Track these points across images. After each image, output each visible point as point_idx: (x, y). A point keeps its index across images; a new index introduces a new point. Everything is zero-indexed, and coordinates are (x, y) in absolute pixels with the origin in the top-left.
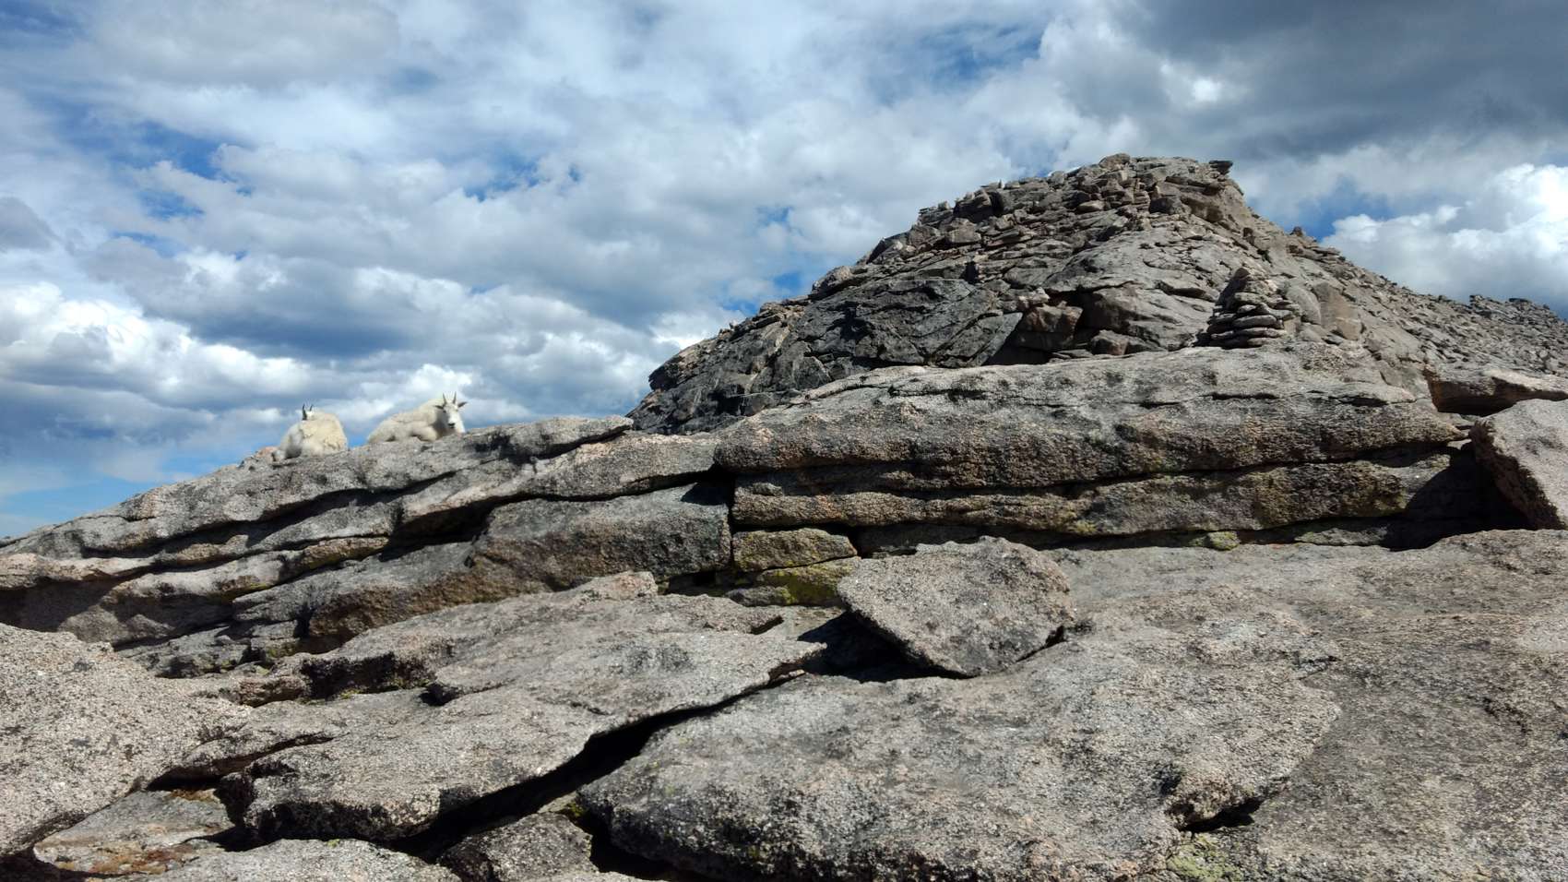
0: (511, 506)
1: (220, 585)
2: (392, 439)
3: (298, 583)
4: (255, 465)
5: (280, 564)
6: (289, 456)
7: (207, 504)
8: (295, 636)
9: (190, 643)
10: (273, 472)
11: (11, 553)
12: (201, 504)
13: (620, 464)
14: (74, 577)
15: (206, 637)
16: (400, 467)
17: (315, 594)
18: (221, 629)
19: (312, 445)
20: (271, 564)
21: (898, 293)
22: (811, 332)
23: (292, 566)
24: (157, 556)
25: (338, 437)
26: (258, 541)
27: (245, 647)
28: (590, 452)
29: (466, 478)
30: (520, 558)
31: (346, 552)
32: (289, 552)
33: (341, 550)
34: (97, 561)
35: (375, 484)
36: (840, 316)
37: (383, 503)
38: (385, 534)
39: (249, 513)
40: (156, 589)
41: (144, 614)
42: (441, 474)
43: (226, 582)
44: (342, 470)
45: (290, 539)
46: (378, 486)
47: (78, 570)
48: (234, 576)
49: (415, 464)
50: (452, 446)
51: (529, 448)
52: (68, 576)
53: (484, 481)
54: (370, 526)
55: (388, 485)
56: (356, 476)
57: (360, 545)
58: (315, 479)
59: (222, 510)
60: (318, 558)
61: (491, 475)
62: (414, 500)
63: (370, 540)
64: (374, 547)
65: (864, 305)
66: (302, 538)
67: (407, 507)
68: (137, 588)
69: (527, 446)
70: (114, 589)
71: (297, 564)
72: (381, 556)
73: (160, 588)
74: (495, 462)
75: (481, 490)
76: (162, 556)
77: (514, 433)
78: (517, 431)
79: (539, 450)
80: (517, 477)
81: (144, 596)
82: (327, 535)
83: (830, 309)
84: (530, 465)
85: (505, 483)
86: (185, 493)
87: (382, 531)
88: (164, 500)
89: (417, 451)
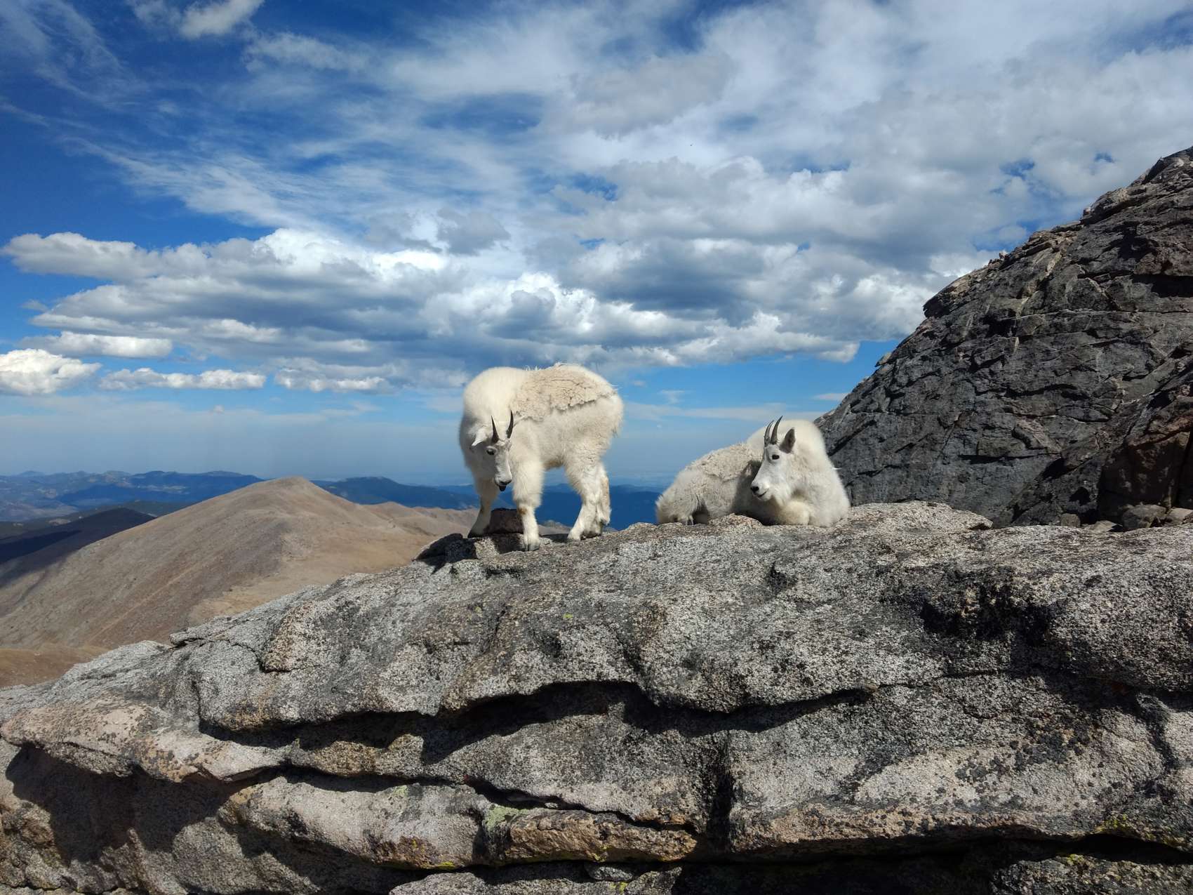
1: (375, 843)
5: (472, 826)
7: (363, 658)
12: (355, 654)
20: (457, 820)
21: (1185, 209)
23: (492, 848)
24: (285, 751)
31: (599, 852)
32: (489, 805)
33: (586, 846)
34: (207, 746)
35: (663, 685)
36: (1117, 236)
37: (682, 735)
38: (688, 827)
39: (423, 695)
40: (283, 818)
41: (274, 854)
42: (829, 691)
43: (381, 842)
44: (593, 628)
45: (491, 777)
46: (668, 693)
47: (176, 762)
48: (395, 832)
49: (756, 646)
50: (846, 587)
51: (1133, 665)
52: (163, 771)
53: (963, 742)
54: (650, 798)
55: (692, 695)
56: (621, 647)
57: (629, 845)
58: (537, 641)
59: (377, 684)
60: (539, 853)
61: (987, 722)
62: (758, 753)
63: (654, 835)
64: (663, 854)
65: (1146, 223)
66: (511, 785)
67: (741, 774)
68: (259, 809)
69: (1121, 657)
70: (232, 798)
71: (499, 852)
72: (679, 879)
73: (288, 819)
74: (997, 681)
75: (960, 775)
76: (295, 752)
77: (1066, 602)
78: (1076, 596)
79: (1175, 677)
80: (1088, 751)
81: (267, 828)
82: (560, 791)
83: (1105, 232)
84: (1137, 722)
85: (1043, 766)
86: (344, 619)
87: (679, 819)
88: (310, 632)
89: (758, 583)
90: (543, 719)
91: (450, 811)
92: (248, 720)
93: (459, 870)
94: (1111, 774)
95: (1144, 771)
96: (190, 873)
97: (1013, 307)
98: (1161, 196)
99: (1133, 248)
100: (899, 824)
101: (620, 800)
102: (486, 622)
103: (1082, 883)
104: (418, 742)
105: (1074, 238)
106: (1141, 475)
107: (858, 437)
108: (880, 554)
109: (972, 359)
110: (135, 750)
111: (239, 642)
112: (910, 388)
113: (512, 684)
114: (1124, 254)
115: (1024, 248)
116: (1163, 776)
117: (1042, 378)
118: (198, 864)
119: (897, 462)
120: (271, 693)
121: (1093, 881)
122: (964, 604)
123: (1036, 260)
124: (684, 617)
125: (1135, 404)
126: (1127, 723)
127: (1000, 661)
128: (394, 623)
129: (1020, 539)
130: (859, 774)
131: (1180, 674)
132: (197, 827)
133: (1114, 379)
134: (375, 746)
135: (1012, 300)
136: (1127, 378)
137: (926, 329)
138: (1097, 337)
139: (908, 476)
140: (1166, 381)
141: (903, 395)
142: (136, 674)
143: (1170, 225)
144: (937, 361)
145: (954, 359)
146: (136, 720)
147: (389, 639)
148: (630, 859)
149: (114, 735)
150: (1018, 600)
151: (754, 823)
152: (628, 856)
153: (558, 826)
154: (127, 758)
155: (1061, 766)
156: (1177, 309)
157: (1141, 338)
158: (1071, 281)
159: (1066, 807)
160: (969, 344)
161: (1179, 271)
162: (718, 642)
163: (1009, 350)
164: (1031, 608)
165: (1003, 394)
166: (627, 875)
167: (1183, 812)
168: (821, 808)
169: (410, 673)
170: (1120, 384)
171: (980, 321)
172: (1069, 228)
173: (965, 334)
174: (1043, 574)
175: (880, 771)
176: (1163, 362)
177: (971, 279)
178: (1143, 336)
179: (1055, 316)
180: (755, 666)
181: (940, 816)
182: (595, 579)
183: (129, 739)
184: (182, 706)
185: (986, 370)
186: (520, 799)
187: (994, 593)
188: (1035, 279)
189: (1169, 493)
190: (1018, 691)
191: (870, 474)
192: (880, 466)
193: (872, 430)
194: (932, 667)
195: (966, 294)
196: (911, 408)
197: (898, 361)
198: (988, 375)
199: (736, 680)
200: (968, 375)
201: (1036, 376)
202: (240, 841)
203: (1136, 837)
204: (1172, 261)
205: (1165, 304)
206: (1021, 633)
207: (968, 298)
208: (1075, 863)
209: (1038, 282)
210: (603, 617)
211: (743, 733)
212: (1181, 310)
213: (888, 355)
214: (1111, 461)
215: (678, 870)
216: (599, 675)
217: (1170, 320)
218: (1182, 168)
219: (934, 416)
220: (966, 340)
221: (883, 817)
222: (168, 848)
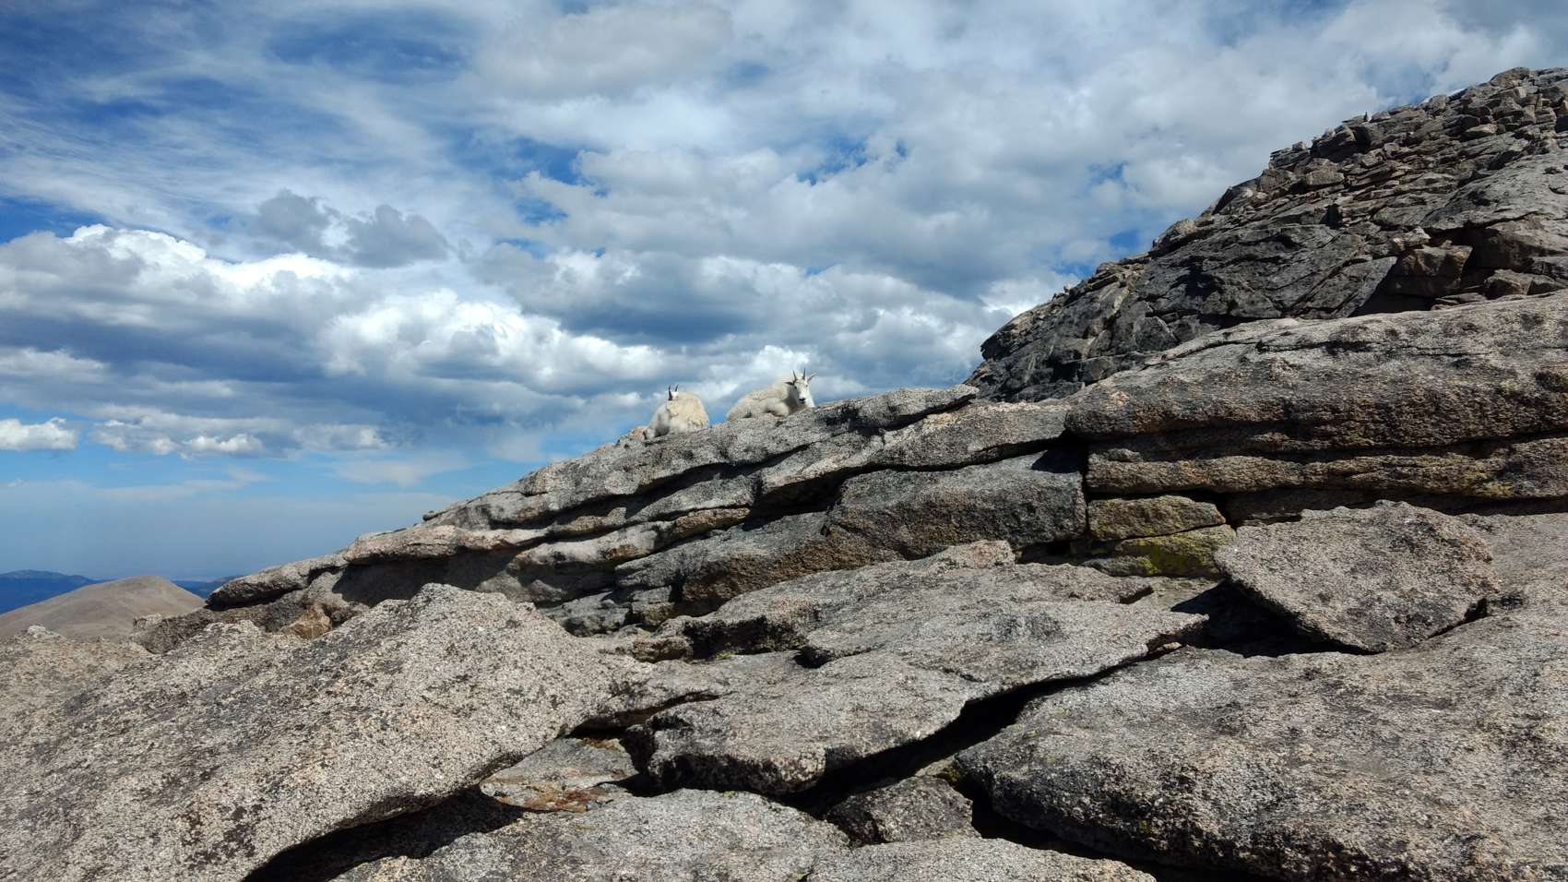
0: (863, 476)
1: (604, 553)
2: (749, 416)
3: (671, 551)
4: (630, 443)
5: (654, 534)
6: (658, 434)
7: (590, 480)
8: (670, 601)
9: (580, 606)
10: (645, 449)
11: (435, 525)
12: (585, 480)
13: (968, 433)
14: (485, 546)
15: (594, 601)
16: (757, 442)
17: (686, 562)
18: (606, 594)
19: (678, 424)
20: (646, 534)
21: (1249, 244)
22: (1152, 291)
23: (666, 535)
24: (550, 528)
25: (701, 416)
26: (635, 513)
27: (627, 611)
28: (936, 422)
29: (819, 450)
30: (873, 527)
31: (713, 524)
32: (662, 522)
33: (708, 523)
34: (502, 533)
35: (737, 460)
36: (1184, 272)
37: (744, 475)
38: (747, 505)
39: (626, 487)
40: (552, 557)
42: (796, 448)
43: (608, 552)
44: (705, 448)
45: (662, 513)
46: (739, 462)
48: (615, 546)
49: (772, 441)
50: (804, 420)
51: (877, 421)
54: (732, 499)
55: (748, 460)
56: (719, 451)
57: (726, 517)
58: (682, 455)
59: (602, 487)
60: (688, 528)
62: (771, 472)
64: (737, 517)
65: (1212, 259)
66: (673, 511)
67: (766, 478)
68: (534, 559)
70: (516, 557)
71: (668, 539)
75: (833, 461)
76: (555, 527)
79: (886, 422)
81: (540, 564)
82: (696, 506)
83: (1173, 265)
86: (572, 470)
87: (744, 502)
88: (555, 476)
91: (642, 532)
92: (529, 514)
93: (647, 555)
99: (1200, 286)
101: (720, 503)
102: (652, 457)
105: (1142, 272)
113: (672, 472)
114: (1191, 291)
115: (1090, 281)
120: (538, 503)
123: (1102, 295)
124: (743, 439)
126: (876, 438)
127: (846, 429)
128: (602, 466)
134: (600, 516)
135: (1078, 340)
147: (602, 471)
152: (725, 521)
158: (1138, 321)
166: (722, 532)
169: (618, 481)
172: (1137, 261)
177: (1034, 316)
180: (771, 446)
184: (476, 523)
186: (677, 515)
188: (1102, 316)
190: (850, 436)
194: (827, 435)
206: (852, 418)
207: (1030, 338)
209: (1105, 321)
211: (767, 467)
216: (711, 462)
218: (1249, 199)
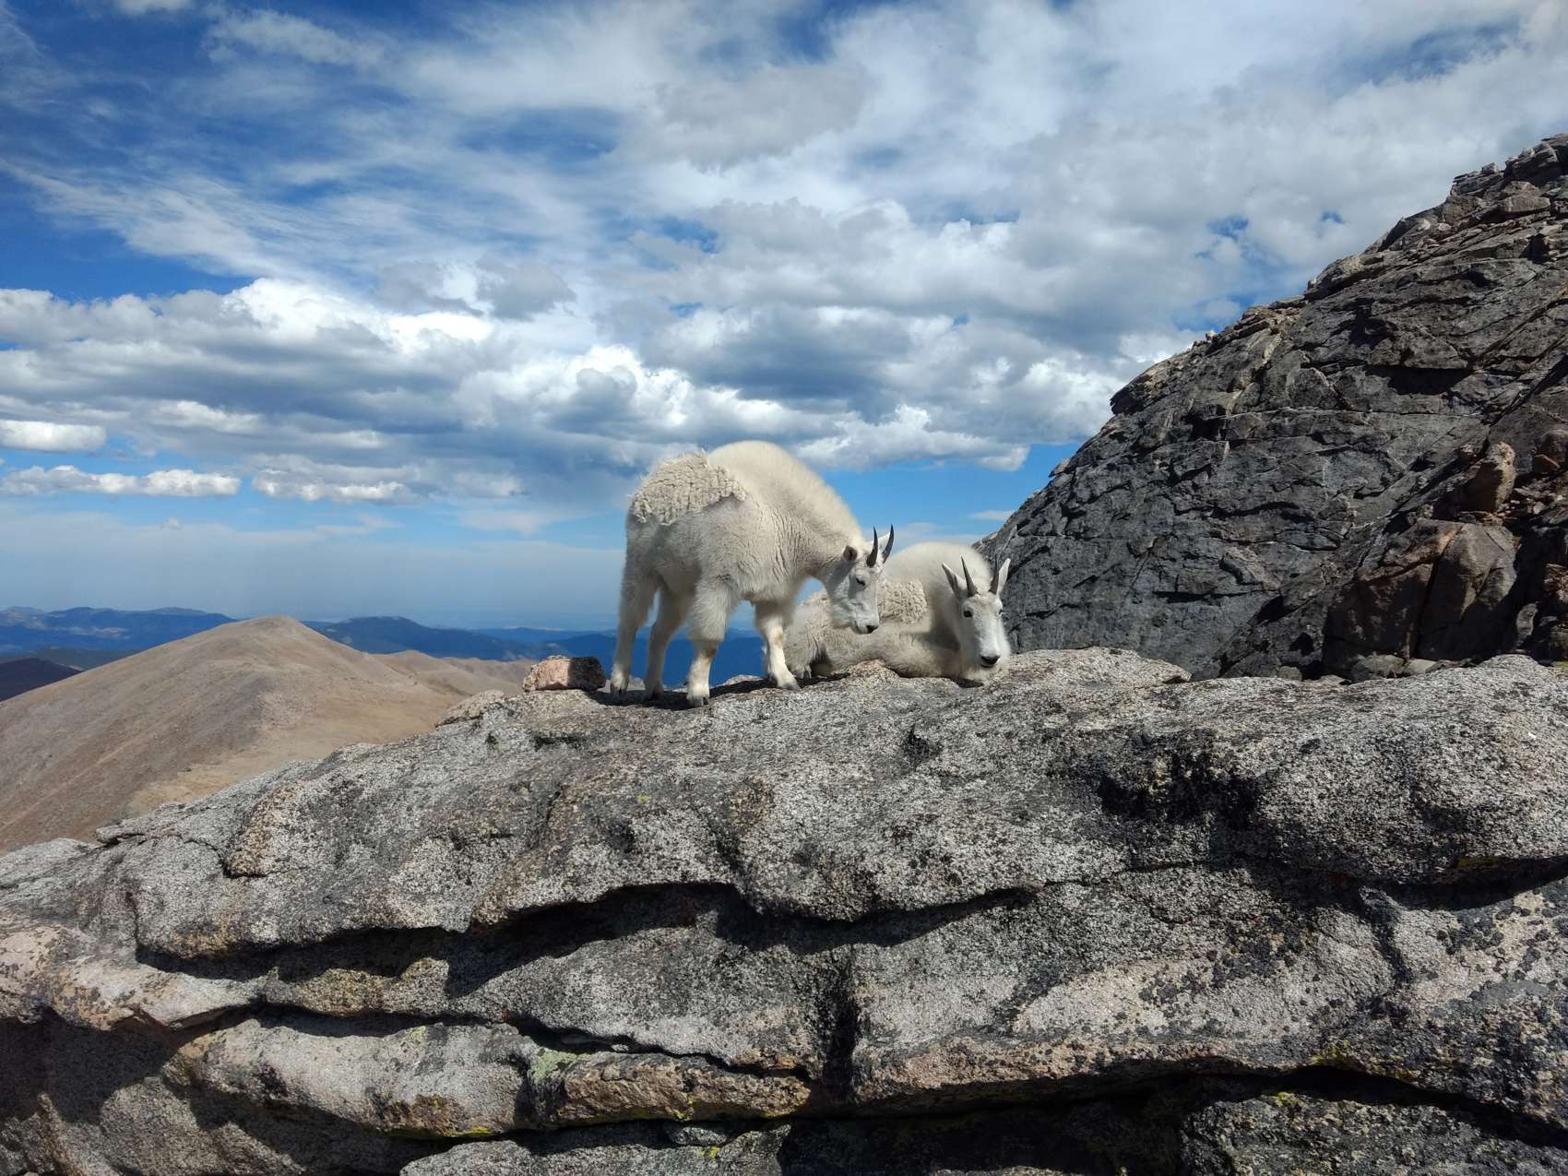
1: (381, 1105)
5: (514, 1078)
7: (368, 858)
20: (494, 1067)
21: (1430, 283)
24: (259, 985)
31: (683, 1108)
32: (537, 1049)
33: (665, 1100)
34: (147, 981)
35: (766, 886)
36: (1348, 316)
37: (792, 952)
38: (800, 1072)
39: (448, 905)
40: (254, 1075)
41: (242, 1124)
42: (982, 892)
43: (390, 1103)
44: (676, 814)
45: (540, 1012)
46: (775, 897)
47: (103, 1003)
48: (409, 1089)
49: (889, 833)
50: (1004, 757)
51: (1356, 852)
52: (85, 1015)
53: (1150, 953)
54: (750, 1035)
55: (806, 899)
56: (713, 838)
57: (722, 1097)
58: (603, 832)
59: (386, 891)
60: (603, 1111)
61: (1179, 927)
62: (890, 973)
63: (754, 1084)
64: (766, 1108)
65: (1383, 301)
66: (567, 1022)
67: (868, 1001)
68: (220, 1065)
69: (1342, 841)
70: (182, 1050)
71: (550, 1111)
72: (787, 1141)
73: (261, 1076)
74: (1192, 875)
75: (1145, 996)
76: (272, 985)
77: (1277, 773)
78: (1289, 766)
79: (1407, 866)
80: (1301, 961)
81: (230, 1089)
82: (631, 1029)
83: (1335, 309)
84: (1360, 923)
85: (1247, 981)
86: (341, 805)
87: (788, 1061)
88: (294, 823)
89: (892, 753)
90: (609, 934)
91: (484, 1059)
92: (205, 943)
93: (496, 1137)
94: (1329, 988)
95: (1368, 985)
96: (125, 1152)
97: (1222, 403)
98: (1402, 267)
99: (1367, 332)
100: (1068, 1060)
101: (710, 1039)
102: (534, 806)
103: (1293, 1130)
104: (441, 968)
105: (1297, 316)
106: (1374, 618)
107: (1027, 567)
108: (1047, 714)
109: (1171, 469)
110: (45, 987)
111: (196, 837)
112: (1093, 505)
113: (569, 888)
114: (1357, 338)
115: (1236, 328)
116: (1393, 991)
117: (1256, 494)
118: (136, 1142)
119: (1076, 600)
120: (238, 905)
121: (1307, 1127)
122: (1152, 777)
123: (1251, 343)
124: (797, 798)
125: (1368, 529)
126: (1348, 924)
127: (1196, 850)
128: (409, 809)
129: (1222, 695)
130: (1019, 997)
131: (1412, 862)
132: (133, 1090)
133: (1344, 497)
134: (383, 973)
135: (1221, 393)
136: (1359, 496)
137: (1113, 429)
138: (1324, 443)
139: (1089, 618)
140: (1405, 499)
141: (1083, 513)
142: (47, 884)
143: (1411, 304)
144: (1128, 470)
145: (1148, 468)
146: (46, 946)
147: (402, 831)
148: (723, 1116)
149: (15, 967)
150: (1218, 771)
151: (883, 1064)
152: (721, 1111)
153: (629, 1075)
154: (34, 998)
155: (1268, 981)
156: (1418, 409)
157: (1376, 446)
158: (1292, 372)
159: (1274, 1031)
160: (1167, 450)
161: (1422, 362)
162: (840, 830)
163: (1217, 457)
164: (1235, 781)
165: (1209, 514)
166: (719, 1137)
167: (1419, 1037)
168: (970, 1043)
169: (431, 876)
170: (1351, 504)
171: (1181, 419)
172: (1291, 305)
173: (1162, 436)
174: (1251, 738)
175: (1045, 993)
176: (1401, 476)
177: (1171, 367)
178: (1378, 442)
179: (1274, 415)
180: (888, 860)
181: (1119, 1048)
182: (681, 748)
183: (37, 972)
184: (112, 927)
185: (1189, 483)
186: (578, 1041)
187: (1189, 762)
188: (1250, 367)
189: (1408, 640)
190: (1217, 887)
191: (1041, 615)
192: (1053, 605)
193: (1044, 559)
194: (1111, 858)
195: (1164, 385)
196: (1094, 530)
197: (1078, 469)
198: (1190, 488)
199: (863, 878)
200: (1166, 489)
201: (1249, 491)
202: (193, 1108)
203: (1360, 1070)
204: (1413, 348)
205: (1405, 405)
206: (1223, 813)
207: (1166, 391)
208: (1285, 1103)
209: (1254, 372)
210: (691, 799)
211: (870, 948)
212: (1423, 410)
213: (1065, 463)
214: (1339, 599)
215: (786, 1129)
216: (684, 875)
217: (1410, 423)
218: (1428, 231)
219: (1123, 542)
220: (1164, 444)
221: (1049, 1052)
222: (95, 1120)
